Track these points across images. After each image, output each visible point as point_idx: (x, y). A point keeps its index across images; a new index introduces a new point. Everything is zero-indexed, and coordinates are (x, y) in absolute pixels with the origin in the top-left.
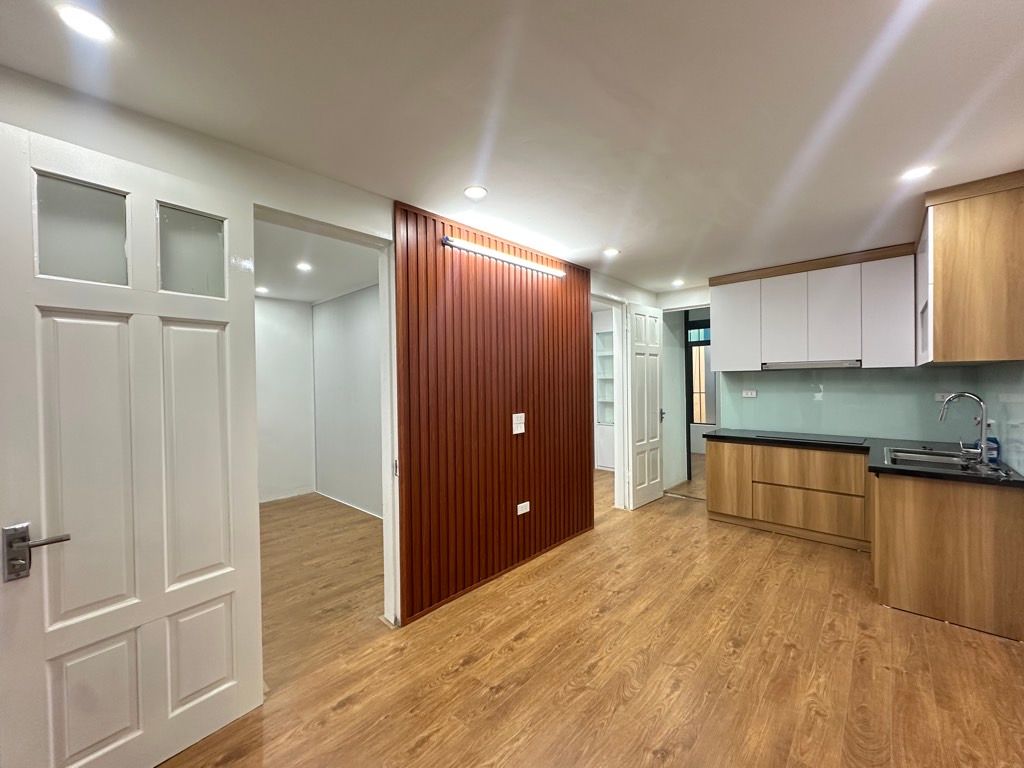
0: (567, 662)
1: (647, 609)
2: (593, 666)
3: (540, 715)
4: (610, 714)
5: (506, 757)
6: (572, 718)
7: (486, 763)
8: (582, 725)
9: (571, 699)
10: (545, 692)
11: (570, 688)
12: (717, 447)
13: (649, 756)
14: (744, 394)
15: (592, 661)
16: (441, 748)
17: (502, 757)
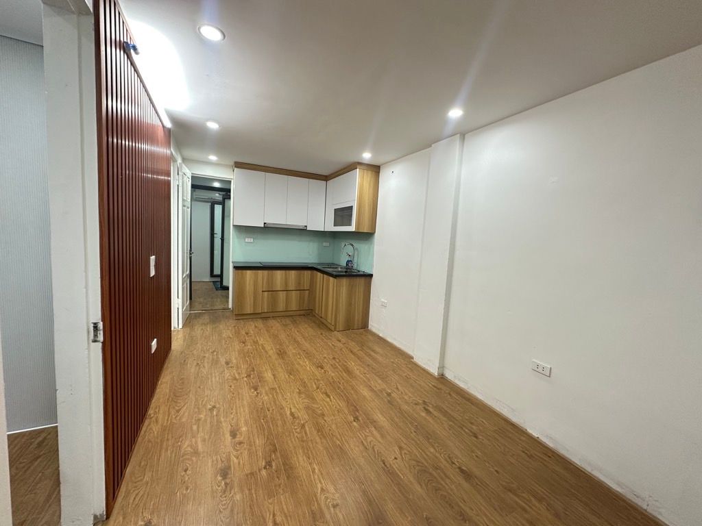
0: (280, 423)
1: (274, 375)
2: (292, 414)
3: (306, 451)
4: (326, 424)
5: (322, 479)
6: (317, 438)
7: (319, 492)
8: (324, 437)
9: (306, 433)
10: (292, 442)
11: (298, 430)
12: (242, 274)
13: (355, 424)
14: (247, 240)
15: (288, 413)
16: (290, 517)
17: (320, 482)
